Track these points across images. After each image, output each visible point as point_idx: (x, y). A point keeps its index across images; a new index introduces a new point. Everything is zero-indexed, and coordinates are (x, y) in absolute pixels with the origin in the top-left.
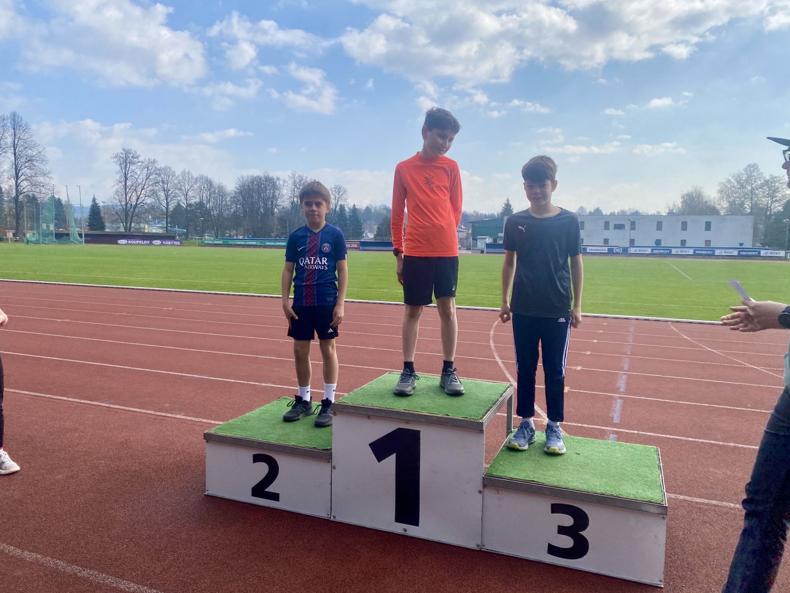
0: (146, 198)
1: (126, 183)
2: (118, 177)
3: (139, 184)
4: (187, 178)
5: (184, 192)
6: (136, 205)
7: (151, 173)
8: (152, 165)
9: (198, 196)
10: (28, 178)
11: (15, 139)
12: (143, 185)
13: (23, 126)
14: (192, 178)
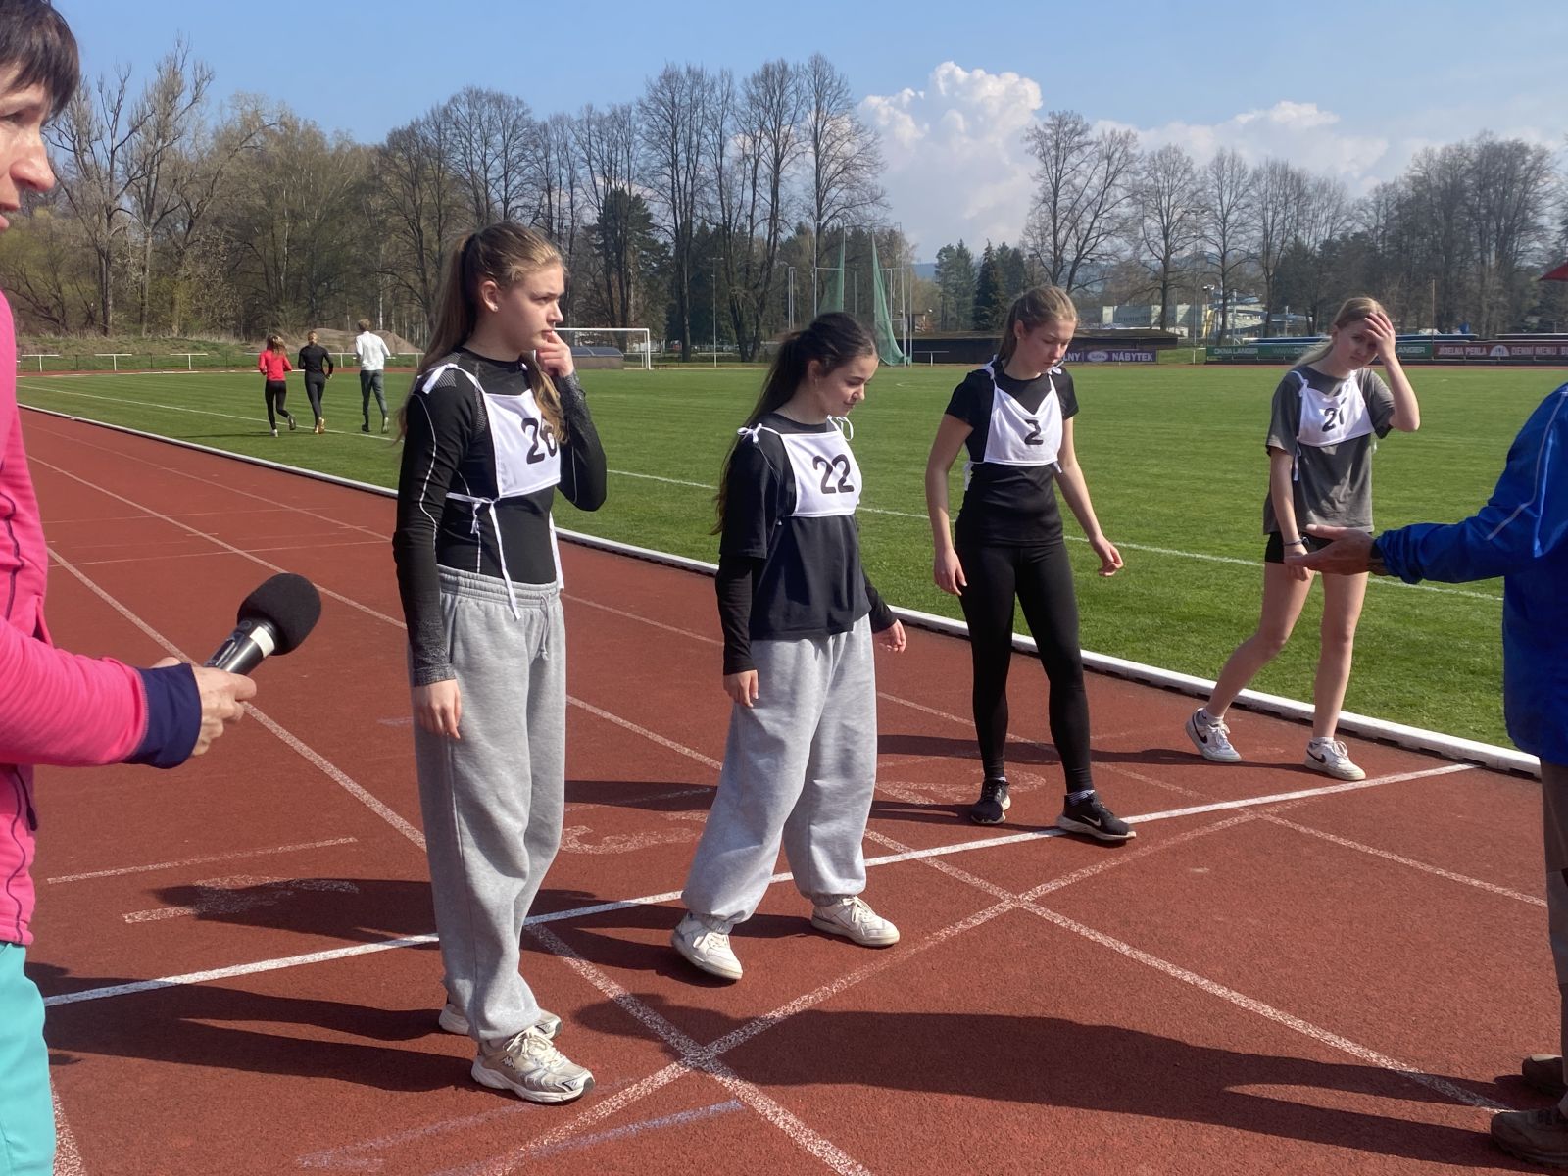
0: (1101, 238)
1: (1055, 204)
2: (1037, 189)
3: (1089, 204)
4: (1228, 174)
5: (1219, 213)
6: (1078, 259)
7: (1118, 171)
8: (1121, 149)
9: (1258, 222)
10: (840, 212)
11: (817, 119)
12: (1099, 204)
13: (835, 84)
14: (1242, 172)
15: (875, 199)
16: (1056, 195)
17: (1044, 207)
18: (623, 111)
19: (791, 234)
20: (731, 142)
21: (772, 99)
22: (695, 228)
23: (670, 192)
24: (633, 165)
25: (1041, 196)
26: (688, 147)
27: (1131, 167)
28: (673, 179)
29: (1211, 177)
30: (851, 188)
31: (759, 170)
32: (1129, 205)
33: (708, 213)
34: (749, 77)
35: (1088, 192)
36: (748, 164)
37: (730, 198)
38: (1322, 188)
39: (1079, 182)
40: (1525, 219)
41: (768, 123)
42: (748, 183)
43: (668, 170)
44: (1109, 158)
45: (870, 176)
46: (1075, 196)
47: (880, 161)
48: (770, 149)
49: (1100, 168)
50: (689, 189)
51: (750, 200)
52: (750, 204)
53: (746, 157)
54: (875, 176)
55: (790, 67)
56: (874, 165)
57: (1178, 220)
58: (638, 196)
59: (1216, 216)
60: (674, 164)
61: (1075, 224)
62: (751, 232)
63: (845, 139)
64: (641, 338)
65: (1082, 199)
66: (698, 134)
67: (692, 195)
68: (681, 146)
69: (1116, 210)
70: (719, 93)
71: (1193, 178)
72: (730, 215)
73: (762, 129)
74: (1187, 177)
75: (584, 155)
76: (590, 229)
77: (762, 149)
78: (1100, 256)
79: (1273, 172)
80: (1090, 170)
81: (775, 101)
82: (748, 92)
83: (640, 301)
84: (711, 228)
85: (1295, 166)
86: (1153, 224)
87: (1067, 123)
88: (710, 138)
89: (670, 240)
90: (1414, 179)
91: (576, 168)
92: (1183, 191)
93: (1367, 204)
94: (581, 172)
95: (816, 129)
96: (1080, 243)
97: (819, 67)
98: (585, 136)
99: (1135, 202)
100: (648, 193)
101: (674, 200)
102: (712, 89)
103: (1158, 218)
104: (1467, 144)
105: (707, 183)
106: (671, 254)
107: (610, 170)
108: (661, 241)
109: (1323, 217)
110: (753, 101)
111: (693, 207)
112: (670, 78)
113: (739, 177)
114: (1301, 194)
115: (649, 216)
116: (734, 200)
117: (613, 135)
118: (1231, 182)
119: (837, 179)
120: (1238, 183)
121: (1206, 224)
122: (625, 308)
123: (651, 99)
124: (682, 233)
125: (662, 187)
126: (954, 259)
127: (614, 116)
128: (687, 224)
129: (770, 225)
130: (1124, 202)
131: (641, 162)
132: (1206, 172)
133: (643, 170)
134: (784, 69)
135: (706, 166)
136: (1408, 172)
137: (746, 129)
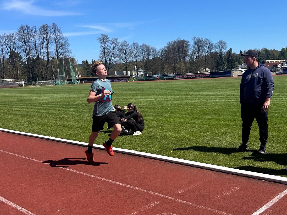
1: (104, 52)
3: (111, 52)
4: (136, 46)
5: (135, 53)
6: (110, 62)
7: (116, 46)
8: (116, 41)
9: (142, 55)
10: (62, 54)
11: (55, 36)
12: (113, 52)
13: (58, 29)
14: (138, 46)
15: (69, 51)
16: (104, 50)
17: (102, 53)
18: (12, 34)
19: (52, 59)
20: (37, 40)
21: (45, 32)
22: (31, 58)
23: (25, 51)
24: (16, 46)
25: (101, 50)
26: (28, 42)
27: (118, 45)
28: (25, 48)
29: (133, 47)
30: (63, 49)
31: (44, 46)
32: (118, 52)
33: (33, 55)
34: (40, 28)
35: (110, 50)
36: (41, 45)
37: (38, 52)
38: (152, 49)
39: (108, 48)
40: (186, 54)
41: (45, 37)
42: (42, 49)
43: (24, 46)
44: (114, 43)
45: (67, 47)
46: (108, 50)
47: (69, 44)
48: (46, 42)
49: (112, 45)
50: (29, 50)
51: (43, 52)
52: (42, 53)
53: (41, 43)
54: (68, 47)
55: (48, 26)
56: (68, 45)
57: (128, 55)
58: (18, 52)
59: (134, 54)
60: (25, 45)
61: (109, 56)
62: (43, 59)
63: (61, 40)
64: (21, 81)
65: (109, 51)
66: (30, 39)
67: (30, 51)
68: (26, 41)
69: (116, 53)
70: (33, 31)
71: (129, 47)
72: (39, 55)
73: (43, 38)
74: (128, 47)
75: (5, 44)
76: (8, 59)
77: (44, 42)
78: (114, 62)
79: (143, 46)
80: (110, 45)
81: (46, 32)
82: (40, 30)
83: (20, 73)
84: (35, 58)
85: (147, 45)
86: (123, 56)
87: (105, 37)
88: (32, 40)
89: (26, 61)
90: (167, 47)
91: (3, 46)
92: (128, 49)
93: (159, 52)
94: (4, 47)
95: (55, 38)
96: (110, 59)
97: (54, 25)
98: (4, 40)
99: (119, 51)
100: (20, 51)
101: (26, 52)
102: (32, 30)
103: (124, 54)
104: (176, 40)
105: (33, 49)
106: (26, 64)
107: (11, 46)
108: (24, 61)
109: (153, 54)
110: (41, 32)
111: (30, 54)
112: (22, 28)
113: (40, 48)
114: (149, 49)
115: (21, 56)
116: (39, 52)
117: (11, 39)
118: (136, 48)
119: (60, 47)
120: (138, 48)
121: (132, 55)
122: (17, 75)
123: (19, 32)
124: (28, 59)
125: (23, 50)
126: (85, 63)
127: (10, 35)
128: (29, 57)
129: (47, 57)
130: (117, 51)
131: (18, 45)
132: (132, 46)
133: (18, 46)
134: (47, 26)
135: (32, 45)
136: (166, 45)
137: (40, 38)
